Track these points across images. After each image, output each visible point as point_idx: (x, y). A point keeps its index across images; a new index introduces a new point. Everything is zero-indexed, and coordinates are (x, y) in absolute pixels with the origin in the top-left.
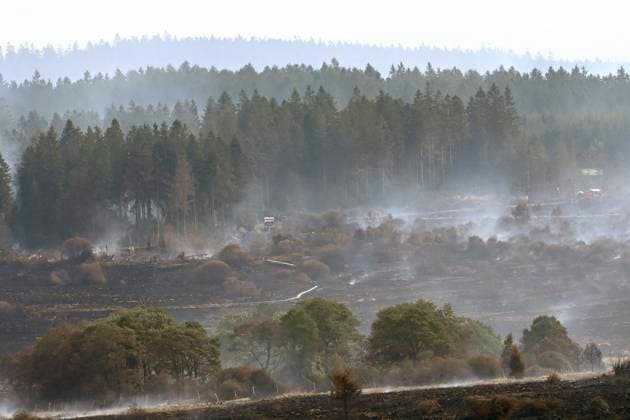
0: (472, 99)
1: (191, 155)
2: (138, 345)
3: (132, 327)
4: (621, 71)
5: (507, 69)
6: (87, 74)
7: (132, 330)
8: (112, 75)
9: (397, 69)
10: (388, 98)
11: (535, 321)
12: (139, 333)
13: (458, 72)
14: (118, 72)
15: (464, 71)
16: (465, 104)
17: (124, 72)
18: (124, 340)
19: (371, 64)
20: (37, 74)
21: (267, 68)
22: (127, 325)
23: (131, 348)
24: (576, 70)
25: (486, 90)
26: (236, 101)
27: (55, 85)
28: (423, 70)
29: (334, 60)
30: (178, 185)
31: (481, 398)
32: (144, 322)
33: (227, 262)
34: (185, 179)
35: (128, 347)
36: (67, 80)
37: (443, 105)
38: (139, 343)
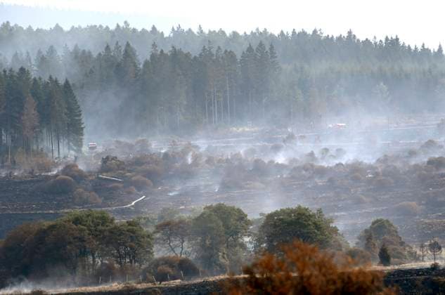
0: (243, 53)
1: (34, 95)
2: (89, 239)
3: (85, 225)
4: (350, 33)
5: (261, 30)
7: (85, 228)
9: (176, 29)
10: (180, 51)
11: (373, 223)
12: (90, 230)
13: (223, 33)
15: (228, 33)
16: (239, 57)
18: (78, 235)
19: (156, 26)
21: (73, 27)
22: (80, 223)
23: (84, 241)
24: (315, 32)
26: (61, 53)
29: (126, 22)
30: (26, 117)
32: (93, 221)
33: (71, 176)
34: (31, 112)
35: (82, 240)
37: (222, 58)
38: (91, 236)
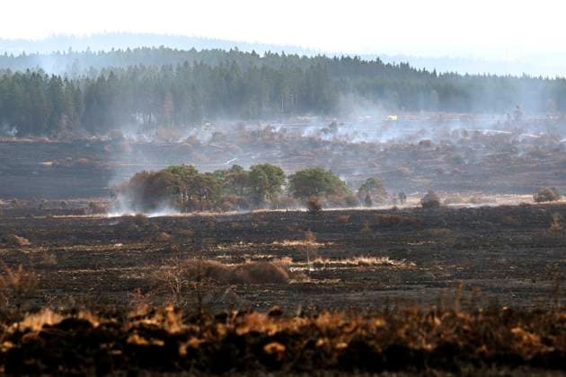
3: (179, 174)
6: (113, 49)
7: (179, 176)
8: (125, 50)
12: (182, 178)
14: (128, 49)
17: (132, 49)
18: (174, 181)
20: (89, 48)
22: (176, 173)
23: (178, 184)
24: (356, 57)
25: (315, 65)
26: (192, 65)
27: (97, 54)
28: (280, 54)
31: (385, 216)
32: (184, 172)
33: (189, 143)
36: (103, 52)
38: (182, 182)
